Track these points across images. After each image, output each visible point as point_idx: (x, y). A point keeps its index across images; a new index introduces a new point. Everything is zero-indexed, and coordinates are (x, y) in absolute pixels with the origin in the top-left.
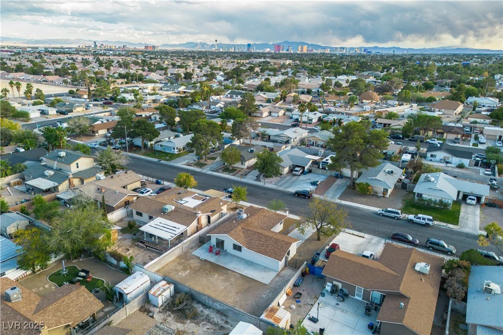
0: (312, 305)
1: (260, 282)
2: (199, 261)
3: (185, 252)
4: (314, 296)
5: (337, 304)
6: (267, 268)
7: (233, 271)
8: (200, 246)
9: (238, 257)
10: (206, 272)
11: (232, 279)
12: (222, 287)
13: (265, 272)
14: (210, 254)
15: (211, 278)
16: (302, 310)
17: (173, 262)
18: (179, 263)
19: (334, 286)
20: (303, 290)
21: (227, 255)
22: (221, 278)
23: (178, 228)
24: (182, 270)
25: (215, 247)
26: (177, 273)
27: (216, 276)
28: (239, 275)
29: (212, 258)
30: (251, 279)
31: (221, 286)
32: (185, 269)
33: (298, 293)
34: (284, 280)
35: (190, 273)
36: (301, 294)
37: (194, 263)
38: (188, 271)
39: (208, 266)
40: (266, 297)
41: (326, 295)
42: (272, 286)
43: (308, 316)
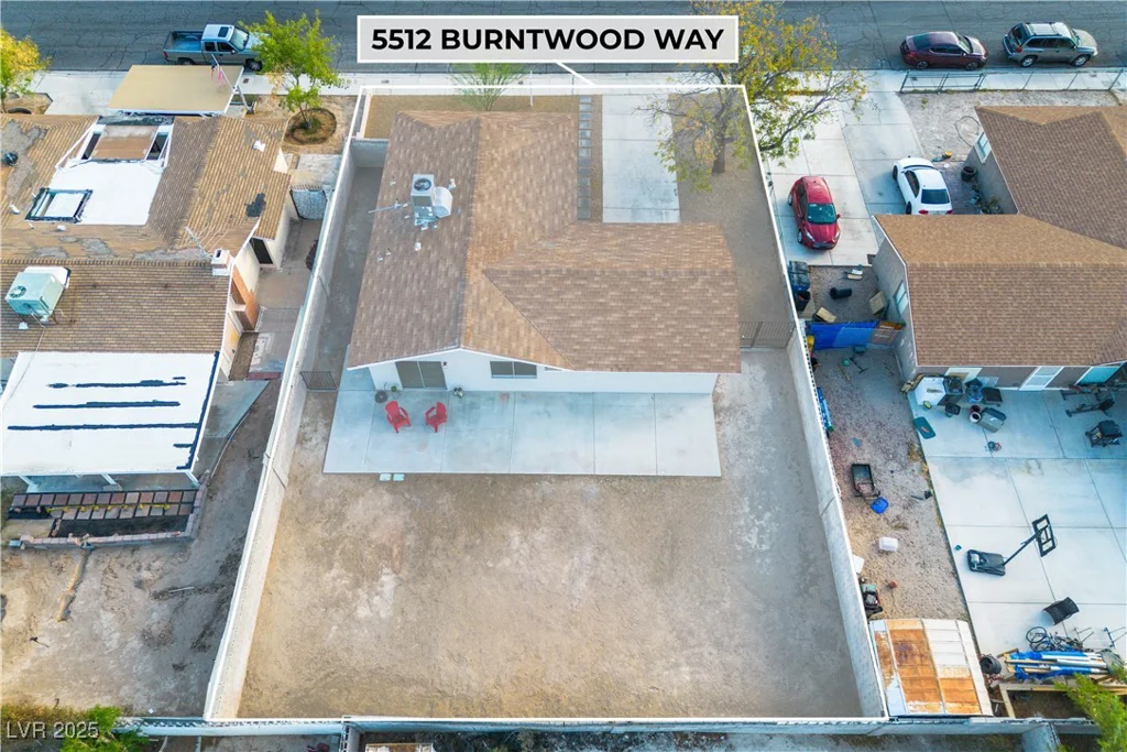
0: (928, 495)
1: (688, 479)
2: (387, 498)
3: (293, 478)
4: (902, 451)
5: (993, 446)
6: (663, 395)
7: (561, 478)
8: (328, 412)
9: (525, 397)
10: (462, 539)
11: (586, 520)
12: (582, 584)
13: (667, 417)
14: (405, 437)
15: (507, 562)
16: (919, 534)
17: (284, 561)
18: (312, 555)
19: (953, 382)
20: (859, 444)
21: (473, 406)
22: (540, 536)
23: (178, 381)
24: (357, 584)
25: (400, 387)
26: (351, 616)
27: (515, 536)
28: (593, 488)
29: (431, 454)
30: (647, 478)
31: (573, 581)
32: (364, 576)
33: (854, 465)
34: (750, 419)
35: (401, 582)
36: (867, 468)
37: (379, 519)
38: (388, 580)
39: (445, 502)
40: (761, 542)
41: (933, 424)
42: (736, 474)
43: (960, 558)
